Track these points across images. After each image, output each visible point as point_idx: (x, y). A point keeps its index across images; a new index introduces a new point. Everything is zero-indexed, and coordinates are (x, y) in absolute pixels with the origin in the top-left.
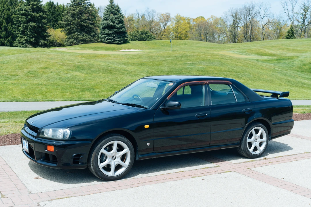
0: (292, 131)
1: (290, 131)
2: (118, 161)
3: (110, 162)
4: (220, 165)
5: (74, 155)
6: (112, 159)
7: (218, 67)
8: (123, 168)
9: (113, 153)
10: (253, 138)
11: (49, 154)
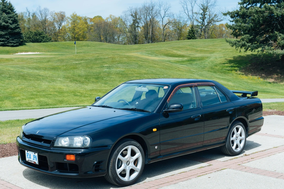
0: (262, 128)
1: (261, 128)
2: (132, 166)
3: (126, 167)
4: (211, 163)
5: (95, 162)
6: (127, 164)
7: (136, 70)
8: (135, 172)
9: (128, 158)
10: (235, 136)
11: (67, 163)
